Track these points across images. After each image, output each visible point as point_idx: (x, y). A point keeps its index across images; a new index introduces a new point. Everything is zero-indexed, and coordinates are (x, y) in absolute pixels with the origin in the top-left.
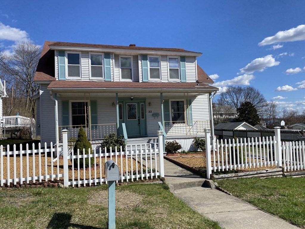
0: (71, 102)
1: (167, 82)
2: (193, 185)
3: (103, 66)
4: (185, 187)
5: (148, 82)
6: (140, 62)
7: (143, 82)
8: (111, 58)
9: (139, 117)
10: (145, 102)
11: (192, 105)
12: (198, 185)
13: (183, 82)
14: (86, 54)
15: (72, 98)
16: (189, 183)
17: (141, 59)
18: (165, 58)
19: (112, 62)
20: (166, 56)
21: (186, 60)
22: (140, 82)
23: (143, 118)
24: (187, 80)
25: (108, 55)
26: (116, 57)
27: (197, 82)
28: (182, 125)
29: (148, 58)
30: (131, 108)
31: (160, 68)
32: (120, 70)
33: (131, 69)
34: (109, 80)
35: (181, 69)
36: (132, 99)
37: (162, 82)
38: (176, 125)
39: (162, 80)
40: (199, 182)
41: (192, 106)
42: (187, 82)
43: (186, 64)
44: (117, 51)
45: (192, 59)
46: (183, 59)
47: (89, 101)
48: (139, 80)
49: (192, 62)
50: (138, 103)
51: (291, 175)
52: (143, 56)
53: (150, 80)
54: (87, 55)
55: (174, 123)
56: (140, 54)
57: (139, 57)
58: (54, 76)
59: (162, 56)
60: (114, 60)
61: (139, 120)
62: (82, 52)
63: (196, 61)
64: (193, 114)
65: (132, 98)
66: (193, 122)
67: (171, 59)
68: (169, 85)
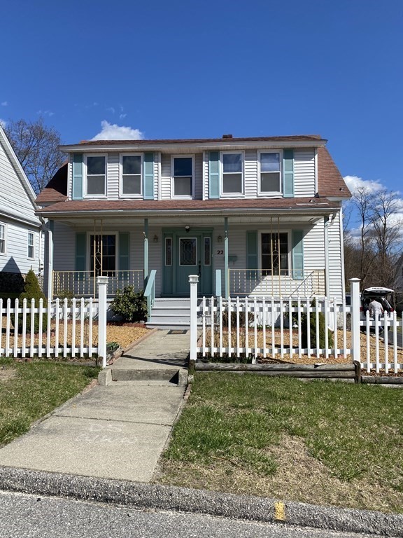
0: (89, 234)
1: (256, 198)
2: (154, 375)
3: (141, 175)
4: (138, 378)
5: (218, 200)
6: (205, 164)
7: (209, 200)
8: (156, 160)
9: (200, 262)
10: (211, 235)
11: (304, 240)
12: (164, 378)
13: (286, 198)
14: (114, 156)
15: (91, 228)
16: (147, 371)
17: (207, 159)
18: (251, 154)
19: (157, 166)
20: (255, 150)
21: (295, 156)
22: (204, 199)
23: (207, 262)
24: (295, 193)
25: (150, 156)
26: (165, 158)
27: (317, 196)
28: (282, 277)
29: (221, 157)
30: (187, 245)
31: (242, 173)
32: (173, 180)
33: (191, 178)
34: (150, 198)
35: (285, 172)
36: (188, 230)
37: (246, 198)
38: (268, 278)
39: (246, 194)
40: (168, 372)
41: (304, 243)
42: (295, 196)
43: (295, 163)
44: (165, 148)
45: (308, 153)
46: (289, 154)
47: (116, 234)
48: (202, 196)
49: (309, 159)
50: (199, 237)
51: (378, 381)
52: (211, 153)
53: (222, 196)
54: (117, 157)
55: (264, 274)
56: (206, 151)
57: (204, 155)
58: (65, 193)
59: (247, 151)
60: (160, 164)
61: (200, 266)
62: (109, 153)
63: (316, 156)
64: (305, 259)
65: (187, 227)
66: (305, 274)
67: (265, 156)
68: (259, 203)
